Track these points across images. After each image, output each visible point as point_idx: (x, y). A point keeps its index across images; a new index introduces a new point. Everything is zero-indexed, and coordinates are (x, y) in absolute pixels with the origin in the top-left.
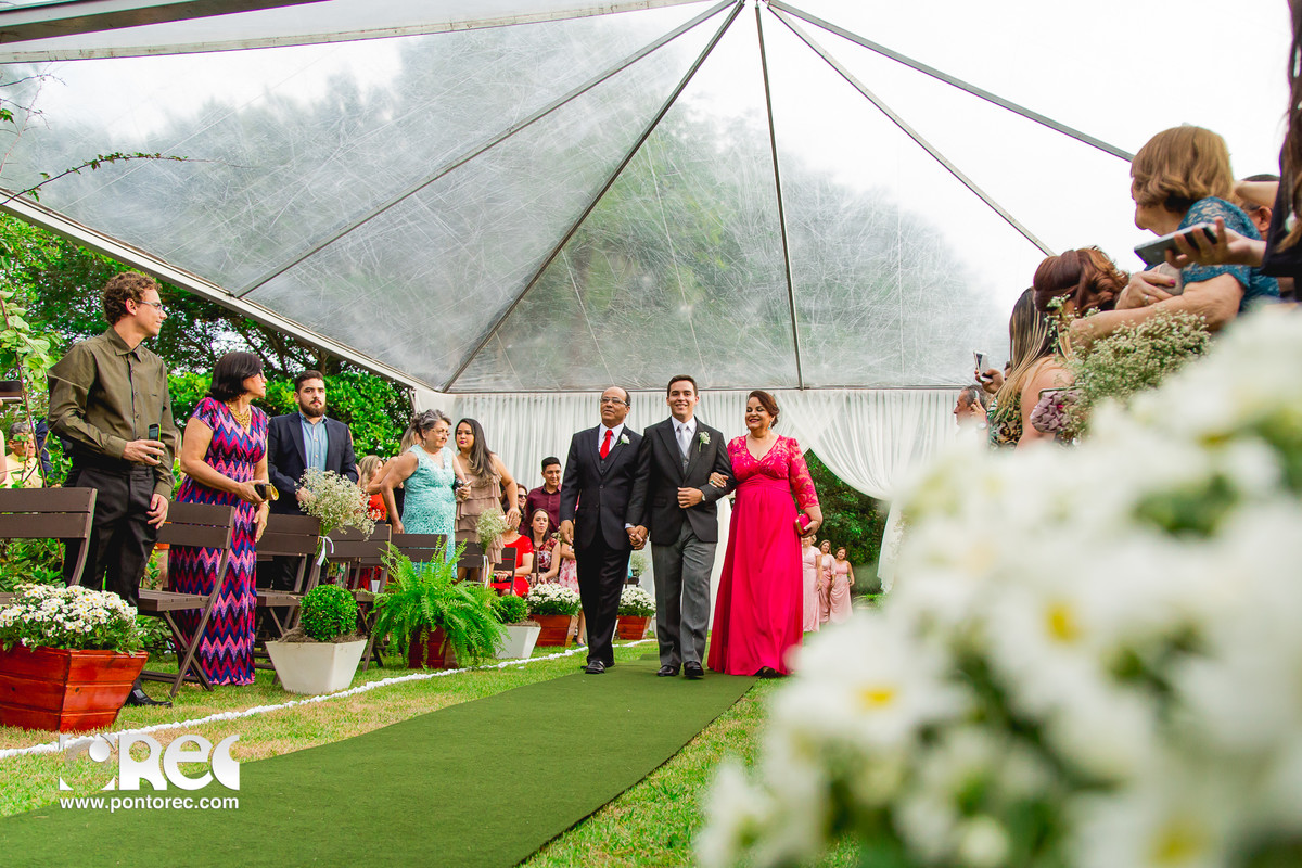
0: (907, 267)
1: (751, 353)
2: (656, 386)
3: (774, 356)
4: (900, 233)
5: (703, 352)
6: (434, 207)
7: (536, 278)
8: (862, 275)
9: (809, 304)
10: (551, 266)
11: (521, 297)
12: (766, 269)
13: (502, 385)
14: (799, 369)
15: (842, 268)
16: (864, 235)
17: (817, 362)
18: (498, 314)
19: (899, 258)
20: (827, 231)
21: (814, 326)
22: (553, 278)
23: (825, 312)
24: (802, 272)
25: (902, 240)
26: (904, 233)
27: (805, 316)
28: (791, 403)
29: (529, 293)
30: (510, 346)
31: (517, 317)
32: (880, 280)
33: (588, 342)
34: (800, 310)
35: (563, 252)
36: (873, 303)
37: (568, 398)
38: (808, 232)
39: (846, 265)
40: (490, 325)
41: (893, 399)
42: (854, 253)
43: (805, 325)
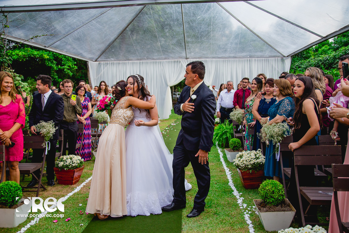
0: (213, 31)
1: (174, 51)
2: (150, 59)
3: (180, 52)
4: (212, 24)
5: (162, 51)
6: (97, 22)
7: (120, 35)
8: (202, 33)
9: (189, 40)
10: (124, 32)
11: (116, 39)
12: (179, 32)
13: (111, 59)
14: (186, 55)
15: (197, 32)
16: (203, 24)
17: (191, 53)
18: (110, 43)
19: (211, 29)
20: (194, 23)
21: (190, 45)
22: (125, 34)
23: (193, 41)
24: (187, 33)
25: (212, 25)
26: (213, 24)
27: (188, 42)
28: (184, 63)
29: (119, 38)
30: (113, 50)
31: (115, 43)
32: (207, 34)
33: (133, 49)
34: (186, 41)
35: (127, 28)
36: (205, 40)
37: (128, 62)
38: (189, 24)
39: (198, 31)
40: (108, 45)
41: (209, 61)
42: (200, 28)
43: (188, 44)
